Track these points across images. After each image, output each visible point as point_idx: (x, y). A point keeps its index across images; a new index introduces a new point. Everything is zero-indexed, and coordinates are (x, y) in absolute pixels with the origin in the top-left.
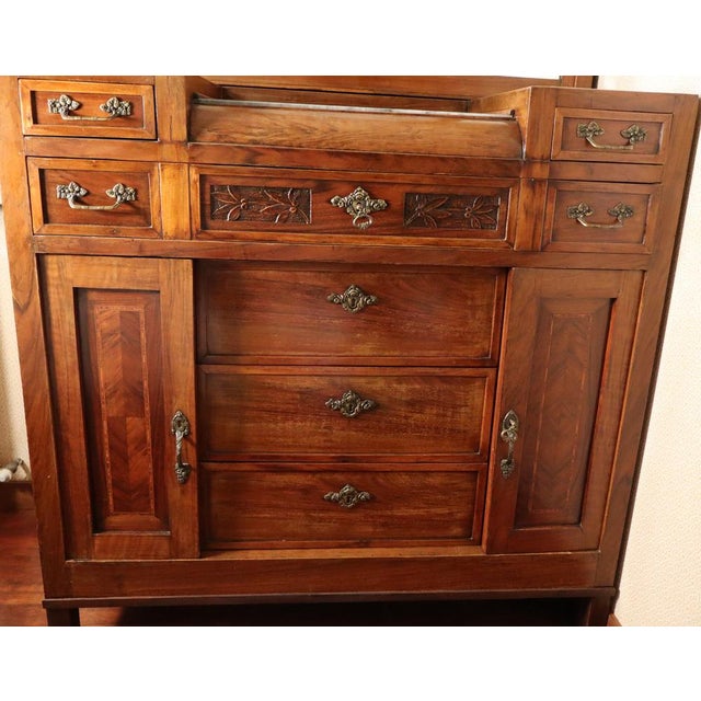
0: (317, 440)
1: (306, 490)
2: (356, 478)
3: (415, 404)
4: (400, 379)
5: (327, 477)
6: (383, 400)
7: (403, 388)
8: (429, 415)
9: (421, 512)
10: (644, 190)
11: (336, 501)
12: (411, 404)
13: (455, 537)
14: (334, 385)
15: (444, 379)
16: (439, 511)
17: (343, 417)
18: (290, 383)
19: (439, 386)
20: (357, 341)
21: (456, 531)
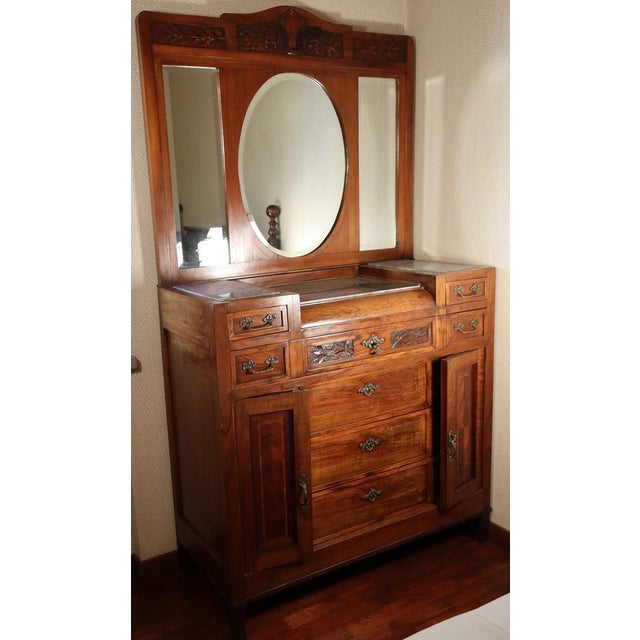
0: (356, 467)
1: (353, 498)
2: (374, 483)
3: (397, 436)
4: (390, 425)
5: (362, 486)
6: (383, 437)
7: (391, 429)
8: (403, 440)
9: (404, 493)
10: (482, 311)
11: (367, 500)
12: (395, 436)
13: (419, 503)
14: (362, 435)
15: (408, 420)
16: (412, 490)
17: (367, 451)
18: (343, 439)
19: (406, 424)
20: (371, 410)
21: (420, 499)
